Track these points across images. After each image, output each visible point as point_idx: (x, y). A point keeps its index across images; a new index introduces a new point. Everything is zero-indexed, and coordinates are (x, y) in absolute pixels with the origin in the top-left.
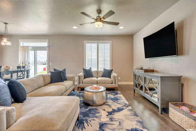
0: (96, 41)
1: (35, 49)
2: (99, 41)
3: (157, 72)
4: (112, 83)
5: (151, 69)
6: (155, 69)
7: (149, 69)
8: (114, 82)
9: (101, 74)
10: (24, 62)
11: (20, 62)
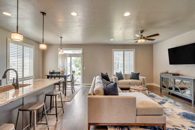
0: (123, 50)
1: (71, 56)
2: (125, 50)
3: (182, 75)
4: (142, 84)
5: (178, 73)
6: (180, 73)
7: (176, 73)
8: (143, 83)
9: (129, 77)
10: (63, 66)
11: (60, 67)
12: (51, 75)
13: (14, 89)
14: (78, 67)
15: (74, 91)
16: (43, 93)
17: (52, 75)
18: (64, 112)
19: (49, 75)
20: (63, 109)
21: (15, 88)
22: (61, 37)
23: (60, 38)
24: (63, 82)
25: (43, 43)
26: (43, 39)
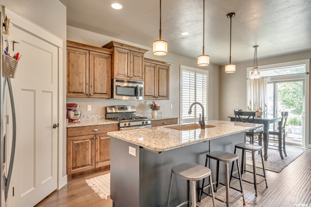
10: (257, 103)
11: (251, 103)
12: (237, 116)
13: (200, 129)
14: (292, 105)
15: (286, 156)
16: (230, 143)
17: (239, 117)
18: (267, 187)
19: (234, 116)
20: (266, 180)
21: (201, 127)
22: (255, 45)
23: (254, 48)
24: (261, 133)
25: (230, 64)
26: (230, 57)
